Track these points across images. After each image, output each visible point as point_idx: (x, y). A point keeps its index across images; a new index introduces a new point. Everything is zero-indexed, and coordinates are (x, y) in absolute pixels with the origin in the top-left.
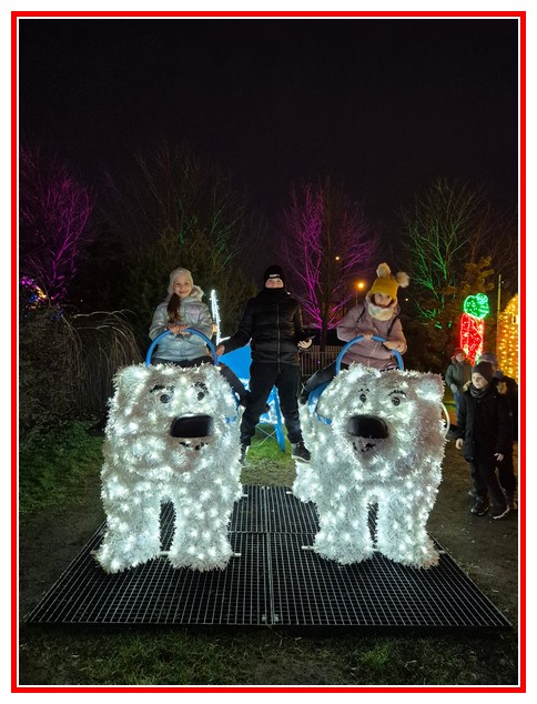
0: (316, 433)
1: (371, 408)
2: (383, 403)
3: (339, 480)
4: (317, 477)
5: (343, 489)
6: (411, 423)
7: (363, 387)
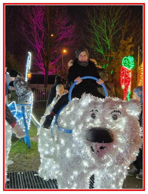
0: (58, 138)
1: (100, 122)
2: (107, 118)
3: (73, 168)
4: (58, 166)
5: (76, 173)
6: (125, 131)
7: (94, 109)
